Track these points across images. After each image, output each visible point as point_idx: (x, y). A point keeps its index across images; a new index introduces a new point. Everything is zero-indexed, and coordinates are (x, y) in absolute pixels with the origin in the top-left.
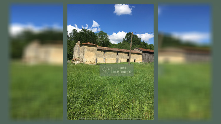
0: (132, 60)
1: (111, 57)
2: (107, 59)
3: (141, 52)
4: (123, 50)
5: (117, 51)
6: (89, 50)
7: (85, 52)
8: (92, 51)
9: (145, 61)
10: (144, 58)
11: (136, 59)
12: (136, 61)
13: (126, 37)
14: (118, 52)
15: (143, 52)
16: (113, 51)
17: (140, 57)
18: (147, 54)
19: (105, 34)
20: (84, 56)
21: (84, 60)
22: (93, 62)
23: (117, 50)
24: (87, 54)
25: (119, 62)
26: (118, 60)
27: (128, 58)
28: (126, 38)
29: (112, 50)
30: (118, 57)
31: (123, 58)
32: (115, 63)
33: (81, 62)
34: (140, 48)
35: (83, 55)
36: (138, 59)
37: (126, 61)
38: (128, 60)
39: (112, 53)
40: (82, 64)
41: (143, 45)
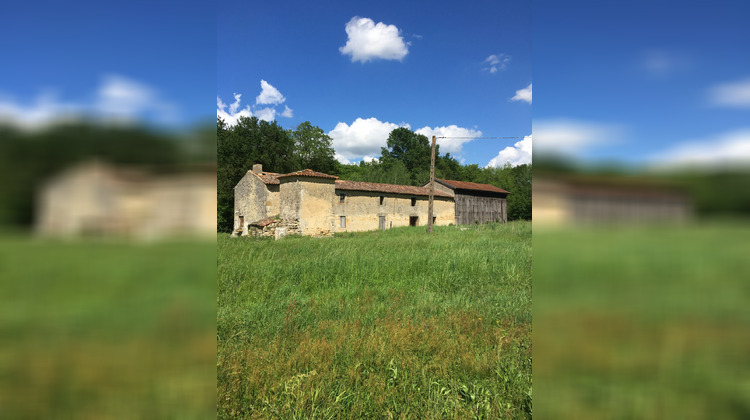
0: (423, 221)
1: (361, 211)
2: (349, 217)
3: (451, 193)
4: (395, 188)
5: (381, 192)
6: (312, 194)
7: (302, 199)
8: (322, 195)
9: (464, 219)
10: (461, 210)
11: (438, 216)
12: (439, 222)
13: (390, 142)
14: (382, 195)
15: (458, 191)
16: (368, 191)
17: (447, 208)
18: (468, 198)
19: (319, 132)
20: (300, 211)
21: (301, 223)
22: (325, 228)
23: (378, 187)
24: (308, 206)
25: (387, 226)
26: (382, 218)
27: (412, 211)
28: (389, 146)
29: (363, 188)
30: (382, 210)
31: (397, 214)
32: (377, 231)
33: (291, 231)
34: (443, 180)
35: (298, 208)
36: (444, 214)
37: (406, 223)
38: (413, 220)
39: (366, 198)
40: (295, 236)
41: (448, 169)
